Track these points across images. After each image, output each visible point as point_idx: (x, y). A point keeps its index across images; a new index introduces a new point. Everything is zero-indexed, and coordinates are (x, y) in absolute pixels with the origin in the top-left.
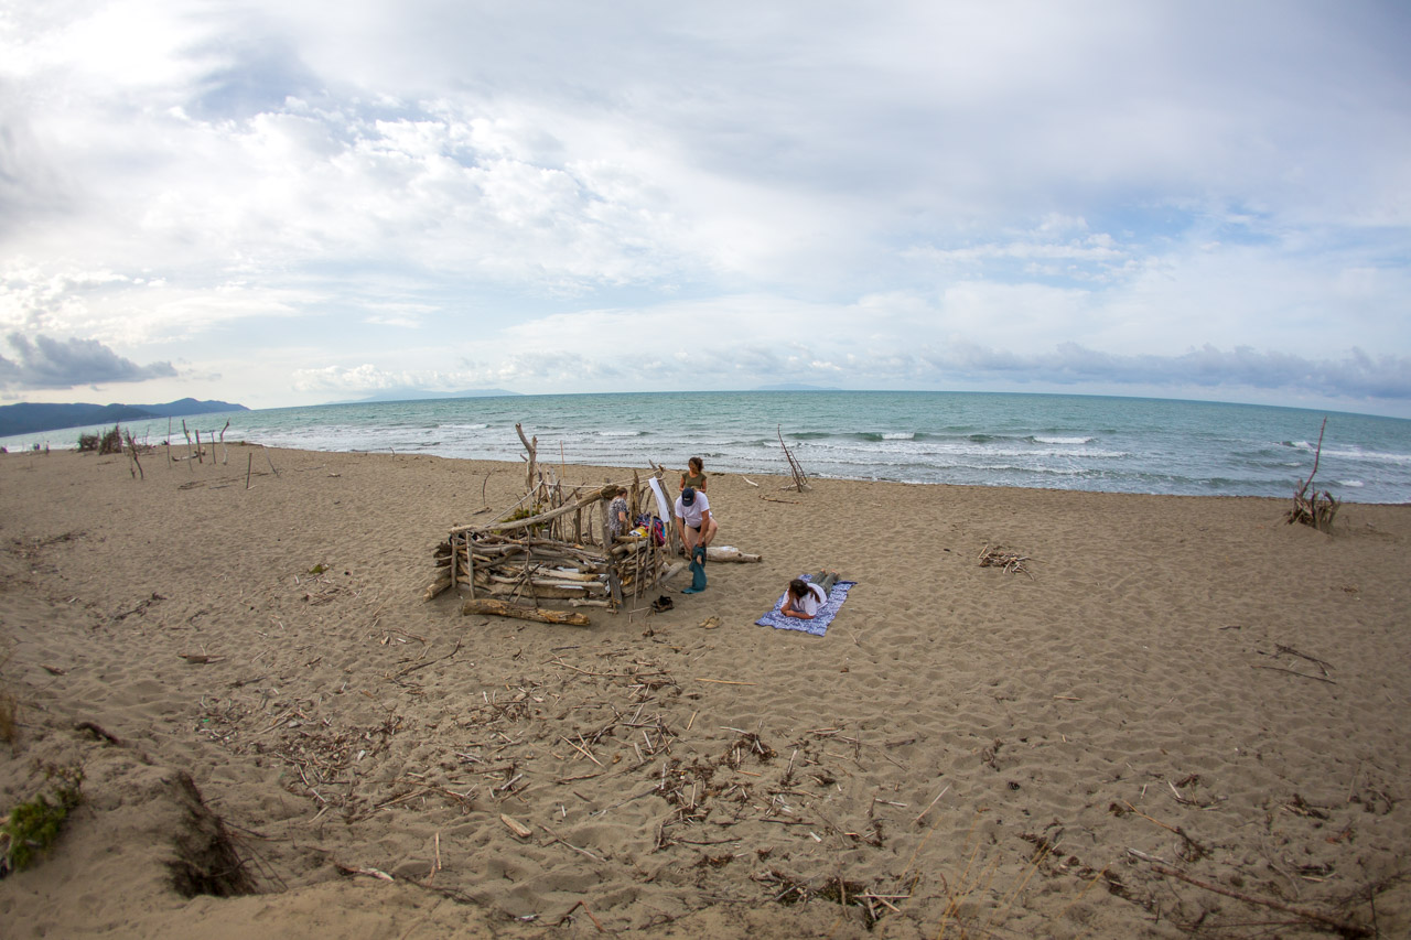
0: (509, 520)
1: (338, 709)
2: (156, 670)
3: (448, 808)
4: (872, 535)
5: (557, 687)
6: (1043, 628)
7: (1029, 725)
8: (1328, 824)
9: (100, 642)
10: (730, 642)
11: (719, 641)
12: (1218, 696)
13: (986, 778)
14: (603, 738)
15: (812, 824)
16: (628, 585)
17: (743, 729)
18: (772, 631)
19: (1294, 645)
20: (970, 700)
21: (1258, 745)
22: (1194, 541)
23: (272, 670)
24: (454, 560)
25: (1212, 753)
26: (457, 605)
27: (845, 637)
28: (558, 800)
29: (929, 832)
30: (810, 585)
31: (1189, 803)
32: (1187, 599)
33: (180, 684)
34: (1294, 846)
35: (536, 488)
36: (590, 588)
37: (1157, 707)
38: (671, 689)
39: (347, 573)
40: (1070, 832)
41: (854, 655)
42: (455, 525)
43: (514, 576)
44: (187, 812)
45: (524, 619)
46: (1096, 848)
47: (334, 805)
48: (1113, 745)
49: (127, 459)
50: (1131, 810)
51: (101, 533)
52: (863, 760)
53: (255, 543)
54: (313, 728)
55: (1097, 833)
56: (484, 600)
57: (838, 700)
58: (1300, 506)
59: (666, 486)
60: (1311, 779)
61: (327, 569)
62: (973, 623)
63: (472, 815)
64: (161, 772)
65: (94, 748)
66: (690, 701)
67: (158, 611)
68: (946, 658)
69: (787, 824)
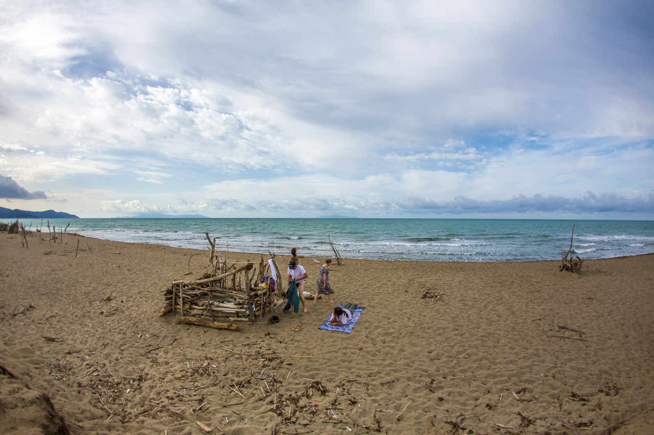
0: (201, 279)
1: (117, 368)
2: (31, 342)
3: (171, 418)
4: (372, 285)
5: (223, 360)
6: (451, 325)
7: (447, 371)
8: (589, 403)
9: (5, 326)
10: (306, 338)
11: (301, 337)
12: (533, 351)
13: (428, 396)
14: (246, 385)
15: (347, 423)
16: (258, 310)
17: (313, 379)
18: (326, 332)
19: (566, 325)
20: (419, 361)
21: (553, 371)
22: (518, 282)
23: (85, 347)
24: (174, 297)
25: (532, 377)
26: (175, 319)
27: (360, 334)
28: (224, 415)
29: (402, 424)
30: (343, 309)
31: (522, 401)
32: (516, 309)
33: (42, 350)
34: (573, 415)
35: (214, 263)
36: (239, 312)
37: (505, 358)
38: (278, 361)
39: (122, 302)
40: (468, 419)
41: (365, 342)
42: (175, 280)
43: (203, 306)
44: (48, 414)
45: (207, 327)
46: (481, 425)
47: (115, 414)
48: (486, 377)
49: (21, 237)
50: (496, 406)
51: (7, 273)
52: (370, 391)
53: (79, 284)
54: (105, 377)
55: (481, 418)
56: (188, 317)
57: (358, 364)
58: (565, 263)
59: (276, 263)
60: (579, 384)
61: (112, 299)
62: (419, 325)
63: (183, 421)
64: (34, 393)
65: (3, 378)
66: (288, 366)
67: (32, 314)
68: (407, 341)
69: (335, 423)
